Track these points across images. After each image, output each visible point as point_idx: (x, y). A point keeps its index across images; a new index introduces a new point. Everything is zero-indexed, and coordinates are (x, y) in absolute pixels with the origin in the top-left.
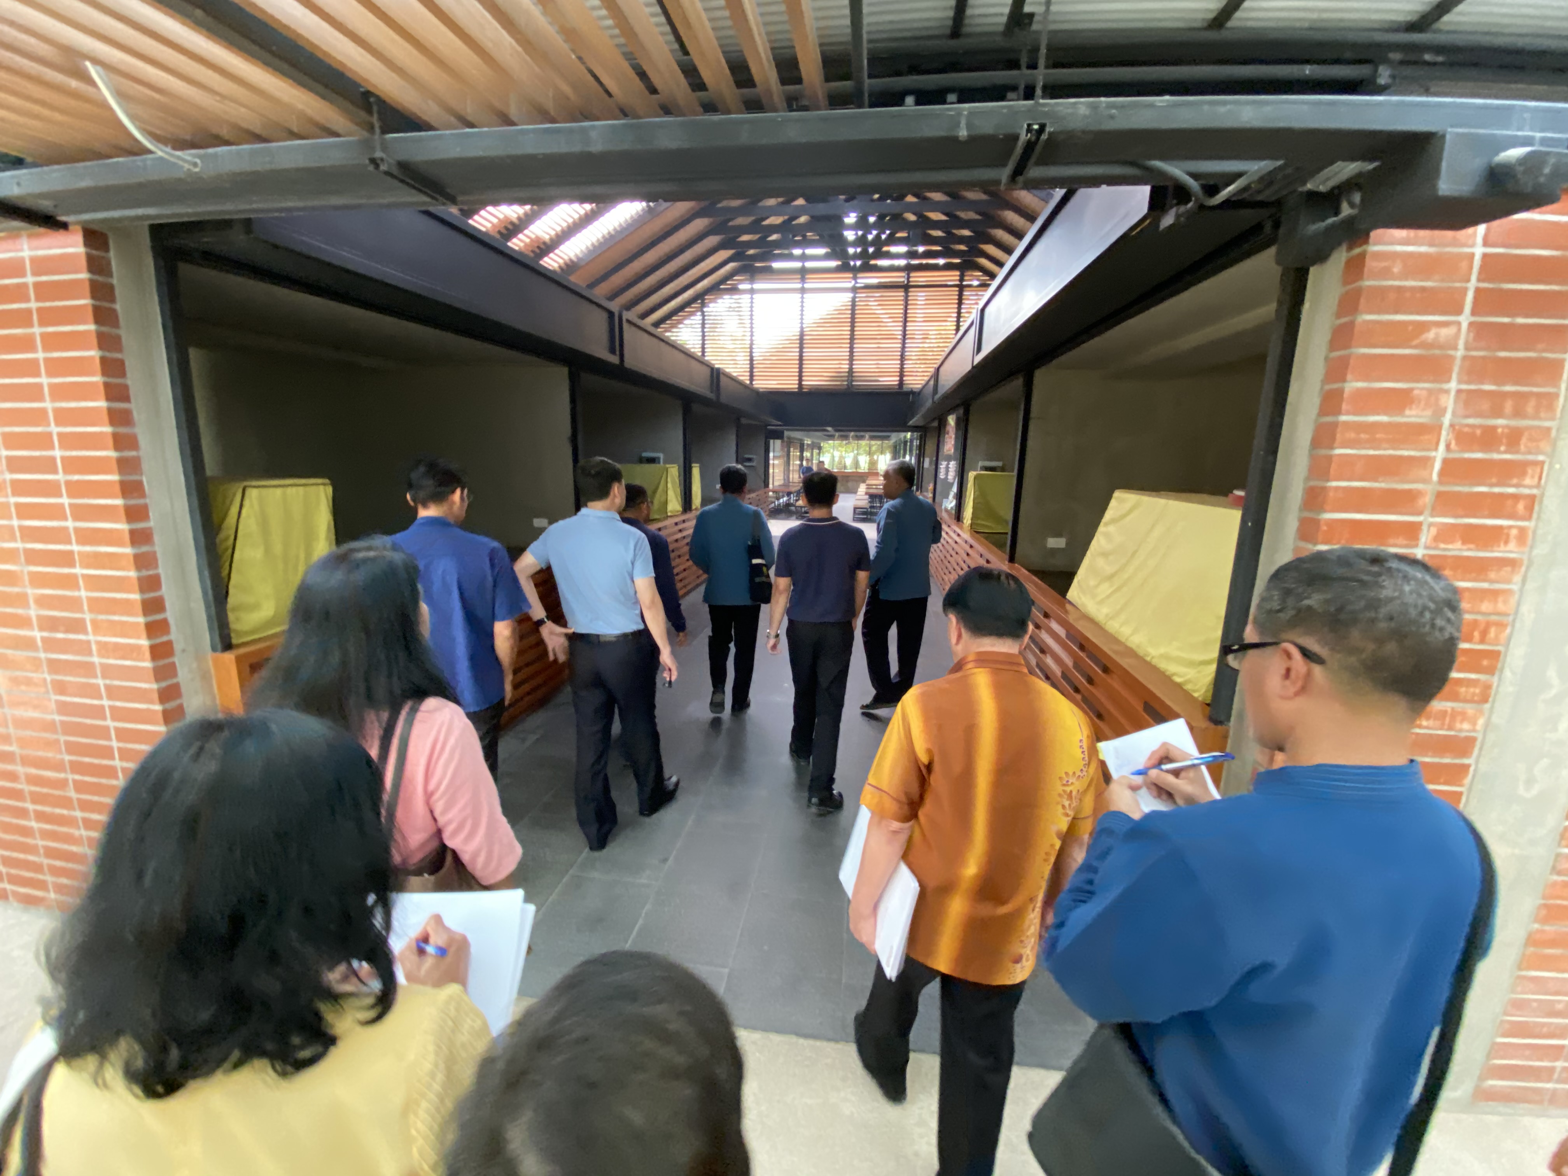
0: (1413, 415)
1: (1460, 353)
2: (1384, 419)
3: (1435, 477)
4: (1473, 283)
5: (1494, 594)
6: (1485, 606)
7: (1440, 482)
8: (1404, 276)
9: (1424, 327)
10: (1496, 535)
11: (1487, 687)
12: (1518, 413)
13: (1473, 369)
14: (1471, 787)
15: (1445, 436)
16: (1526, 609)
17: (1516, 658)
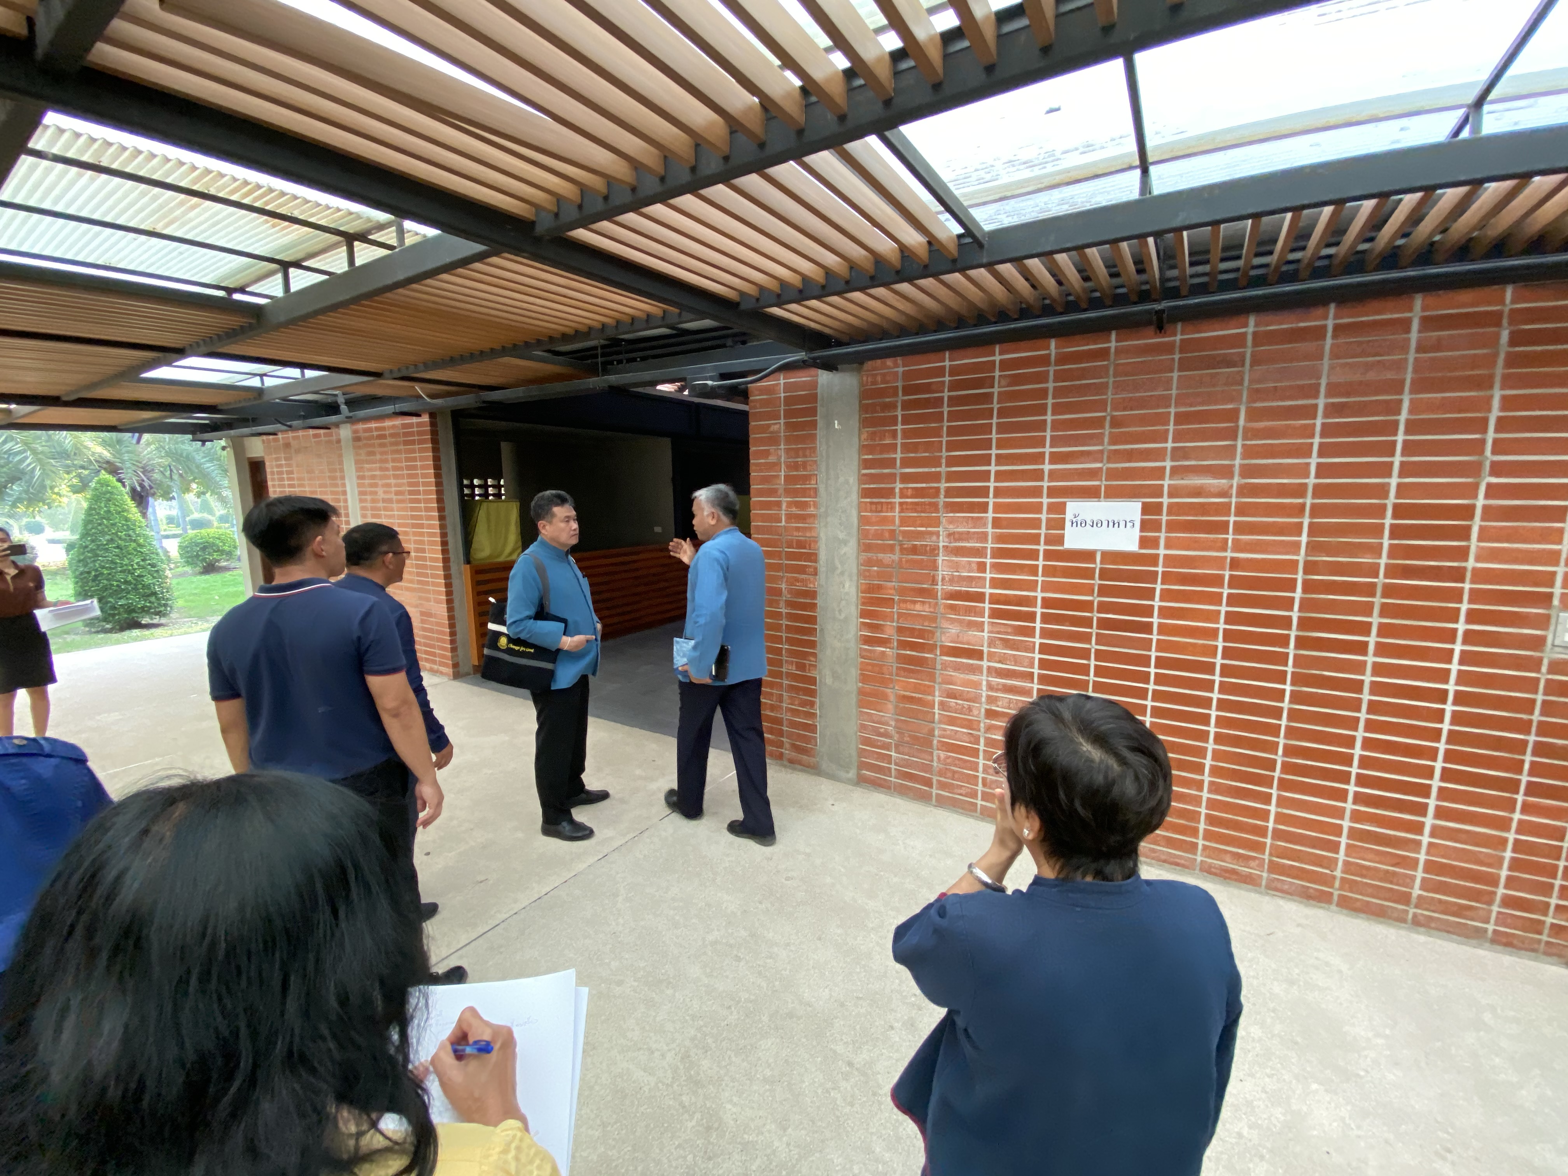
0: (772, 459)
1: (782, 434)
2: (764, 461)
3: (783, 482)
4: (782, 408)
5: (810, 529)
6: (808, 534)
7: (785, 484)
8: (761, 407)
9: (769, 426)
10: (804, 505)
11: (816, 569)
12: (805, 456)
13: (788, 440)
14: (819, 613)
15: (783, 466)
16: (822, 535)
17: (823, 556)
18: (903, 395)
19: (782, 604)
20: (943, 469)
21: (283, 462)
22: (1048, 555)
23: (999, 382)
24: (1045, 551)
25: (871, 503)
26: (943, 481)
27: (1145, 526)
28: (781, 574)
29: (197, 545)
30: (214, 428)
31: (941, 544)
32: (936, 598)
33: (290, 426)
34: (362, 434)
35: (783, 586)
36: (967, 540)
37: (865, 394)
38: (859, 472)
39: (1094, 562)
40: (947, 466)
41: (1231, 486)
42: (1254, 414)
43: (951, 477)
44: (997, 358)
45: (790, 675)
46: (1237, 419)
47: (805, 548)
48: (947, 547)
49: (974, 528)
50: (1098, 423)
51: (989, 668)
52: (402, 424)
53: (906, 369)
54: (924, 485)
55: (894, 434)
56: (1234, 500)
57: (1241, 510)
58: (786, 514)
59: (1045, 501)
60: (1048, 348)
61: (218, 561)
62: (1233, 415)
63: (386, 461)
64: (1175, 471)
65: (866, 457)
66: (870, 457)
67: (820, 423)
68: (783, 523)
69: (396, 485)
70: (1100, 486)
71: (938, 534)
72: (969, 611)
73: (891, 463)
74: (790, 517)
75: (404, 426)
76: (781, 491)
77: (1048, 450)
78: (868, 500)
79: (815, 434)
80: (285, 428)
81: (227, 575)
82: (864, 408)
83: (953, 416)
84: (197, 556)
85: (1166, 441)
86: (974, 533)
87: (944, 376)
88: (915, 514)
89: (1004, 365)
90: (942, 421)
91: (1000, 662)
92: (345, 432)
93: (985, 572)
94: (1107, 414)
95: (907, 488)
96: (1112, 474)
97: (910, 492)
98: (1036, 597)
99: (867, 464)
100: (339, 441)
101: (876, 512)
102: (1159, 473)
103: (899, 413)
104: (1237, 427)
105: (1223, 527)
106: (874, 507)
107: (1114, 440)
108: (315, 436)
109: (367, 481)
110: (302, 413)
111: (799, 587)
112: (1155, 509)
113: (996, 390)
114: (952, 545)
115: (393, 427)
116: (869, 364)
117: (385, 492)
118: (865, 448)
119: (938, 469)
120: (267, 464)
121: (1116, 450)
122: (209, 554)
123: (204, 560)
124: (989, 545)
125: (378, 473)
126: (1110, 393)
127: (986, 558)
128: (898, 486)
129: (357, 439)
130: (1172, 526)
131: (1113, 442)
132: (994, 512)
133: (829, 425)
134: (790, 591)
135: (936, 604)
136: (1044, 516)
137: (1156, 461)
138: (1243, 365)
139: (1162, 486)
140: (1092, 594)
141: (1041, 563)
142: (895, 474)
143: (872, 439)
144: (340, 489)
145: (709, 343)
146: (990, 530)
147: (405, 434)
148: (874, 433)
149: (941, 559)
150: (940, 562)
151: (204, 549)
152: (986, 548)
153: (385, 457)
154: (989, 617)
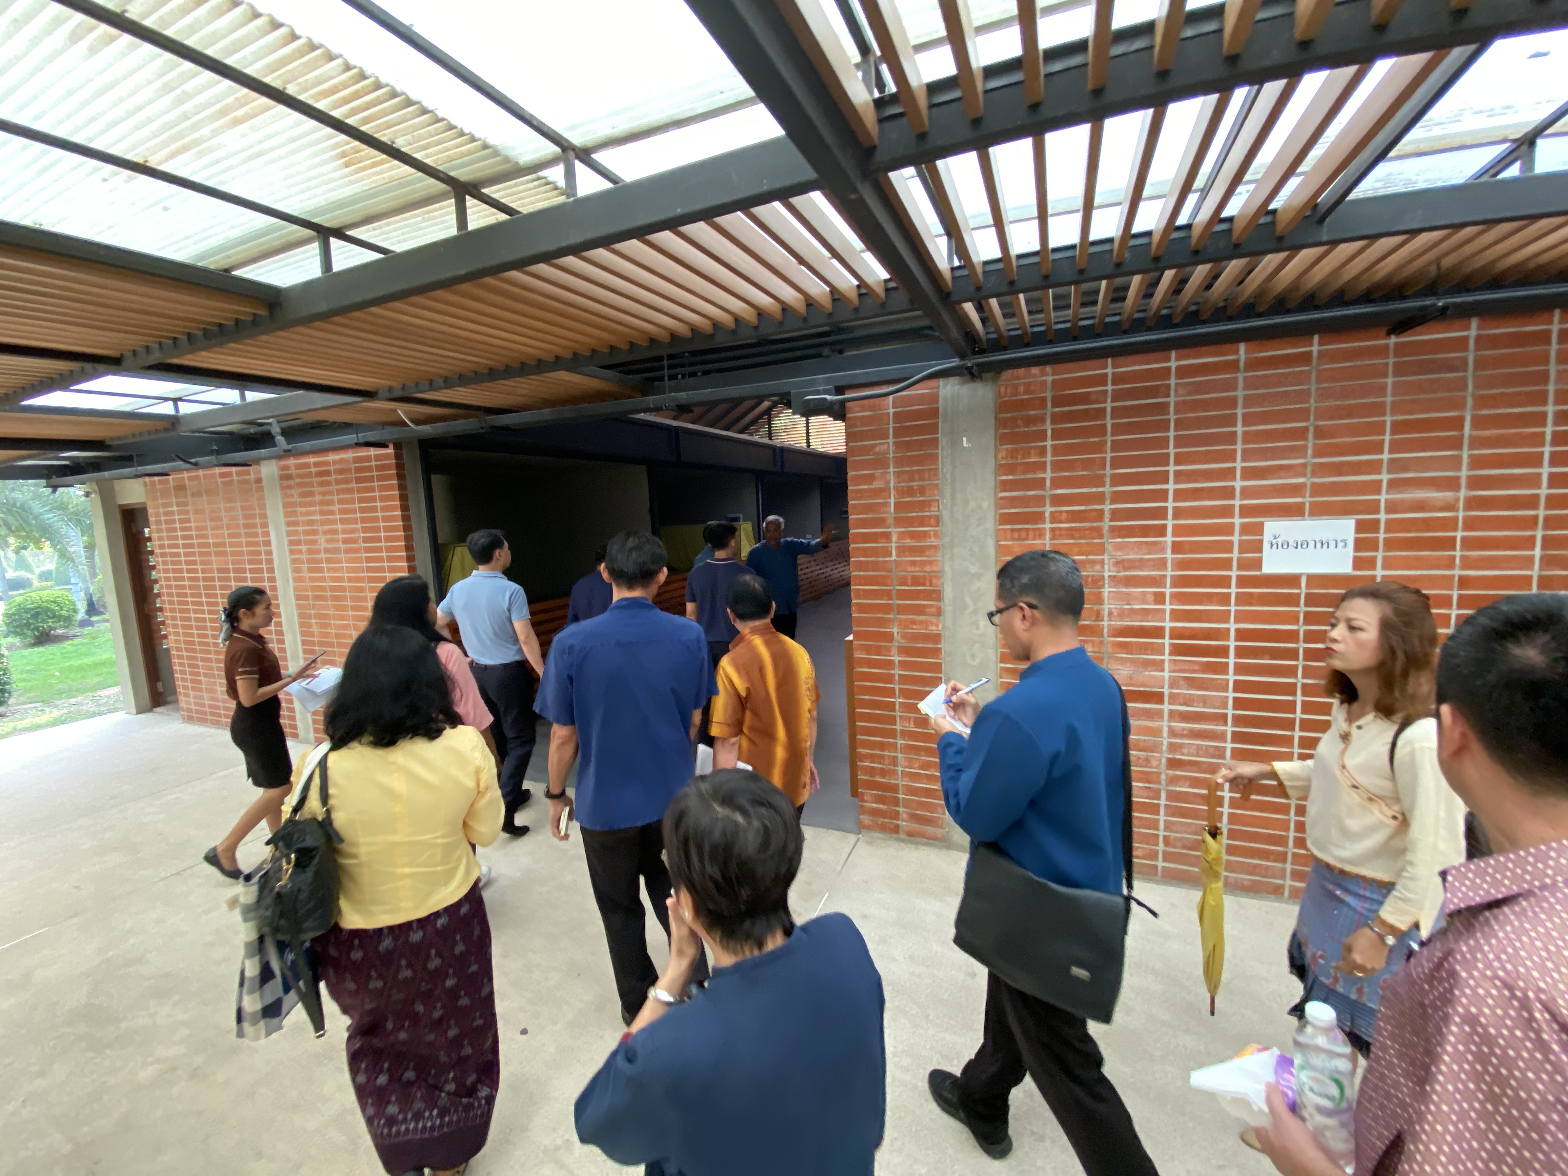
0: (877, 485)
1: (891, 455)
2: (865, 487)
3: (892, 510)
4: (891, 425)
5: (930, 563)
6: (928, 569)
7: (895, 513)
8: (862, 426)
9: (874, 446)
10: (924, 535)
11: (939, 607)
12: (922, 479)
13: (899, 462)
14: (945, 660)
15: (893, 492)
16: (947, 568)
17: (948, 593)
18: (1053, 407)
19: (894, 651)
20: (1107, 489)
21: (175, 508)
22: (1242, 581)
23: (1176, 391)
24: (1238, 577)
25: (1013, 530)
26: (1108, 502)
27: (1359, 545)
28: (891, 616)
29: (27, 611)
30: (75, 470)
31: (1106, 574)
32: (1102, 635)
33: (196, 464)
34: (293, 471)
35: (895, 630)
36: (1141, 568)
37: (1002, 406)
38: (996, 494)
39: (1300, 588)
40: (1112, 485)
41: (1458, 500)
42: (1478, 422)
43: (1116, 497)
44: (1173, 364)
45: (905, 734)
46: (1461, 427)
47: (924, 585)
48: (1115, 577)
49: (1149, 553)
50: (1301, 433)
51: (1171, 712)
52: (354, 458)
53: (1057, 377)
54: (1083, 508)
55: (1043, 451)
56: (1461, 514)
57: (1469, 525)
58: (897, 547)
59: (1237, 521)
60: (1237, 352)
61: (54, 629)
62: (1458, 423)
63: (331, 502)
64: (1393, 485)
65: (1004, 478)
66: (1010, 477)
67: (943, 441)
68: (894, 557)
69: (344, 532)
70: (1304, 504)
71: (1102, 562)
72: (1144, 648)
73: (1040, 484)
74: (901, 550)
75: (356, 460)
76: (891, 521)
77: (1239, 465)
78: (1009, 527)
79: (936, 455)
80: (188, 466)
81: (67, 644)
82: (1001, 423)
83: (1117, 429)
84: (28, 625)
85: (1382, 453)
86: (1149, 560)
87: (1106, 385)
88: (1071, 541)
89: (1182, 372)
90: (1105, 434)
91: (1186, 704)
92: (268, 469)
93: (1164, 603)
94: (1310, 424)
95: (1061, 512)
96: (1317, 490)
97: (1064, 516)
98: (1228, 630)
99: (1005, 486)
100: (259, 480)
101: (1020, 539)
102: (1375, 487)
103: (1049, 427)
104: (1462, 436)
105: (1450, 543)
106: (1016, 535)
107: (1318, 453)
108: (222, 475)
109: (300, 529)
110: (215, 447)
111: (917, 629)
112: (1374, 526)
113: (1172, 400)
114: (1122, 574)
115: (341, 461)
116: (1008, 374)
117: (328, 541)
118: (1001, 469)
119: (1101, 489)
120: (150, 511)
121: (1322, 464)
122: (43, 621)
123: (37, 629)
124: (1169, 573)
125: (318, 517)
126: (1312, 401)
127: (1165, 587)
128: (1048, 510)
129: (285, 478)
130: (1390, 544)
131: (1317, 454)
132: (1174, 535)
133: (955, 442)
134: (904, 636)
135: (1101, 643)
136: (1236, 538)
137: (1370, 473)
138: (1466, 371)
139: (1379, 501)
140: (1297, 623)
141: (1233, 590)
142: (1043, 497)
143: (1012, 458)
144: (261, 539)
145: (798, 353)
146: (1169, 555)
147: (358, 470)
148: (1013, 450)
149: (1106, 591)
150: (1106, 594)
151: (36, 615)
152: (1165, 576)
153: (328, 497)
154: (1171, 654)
